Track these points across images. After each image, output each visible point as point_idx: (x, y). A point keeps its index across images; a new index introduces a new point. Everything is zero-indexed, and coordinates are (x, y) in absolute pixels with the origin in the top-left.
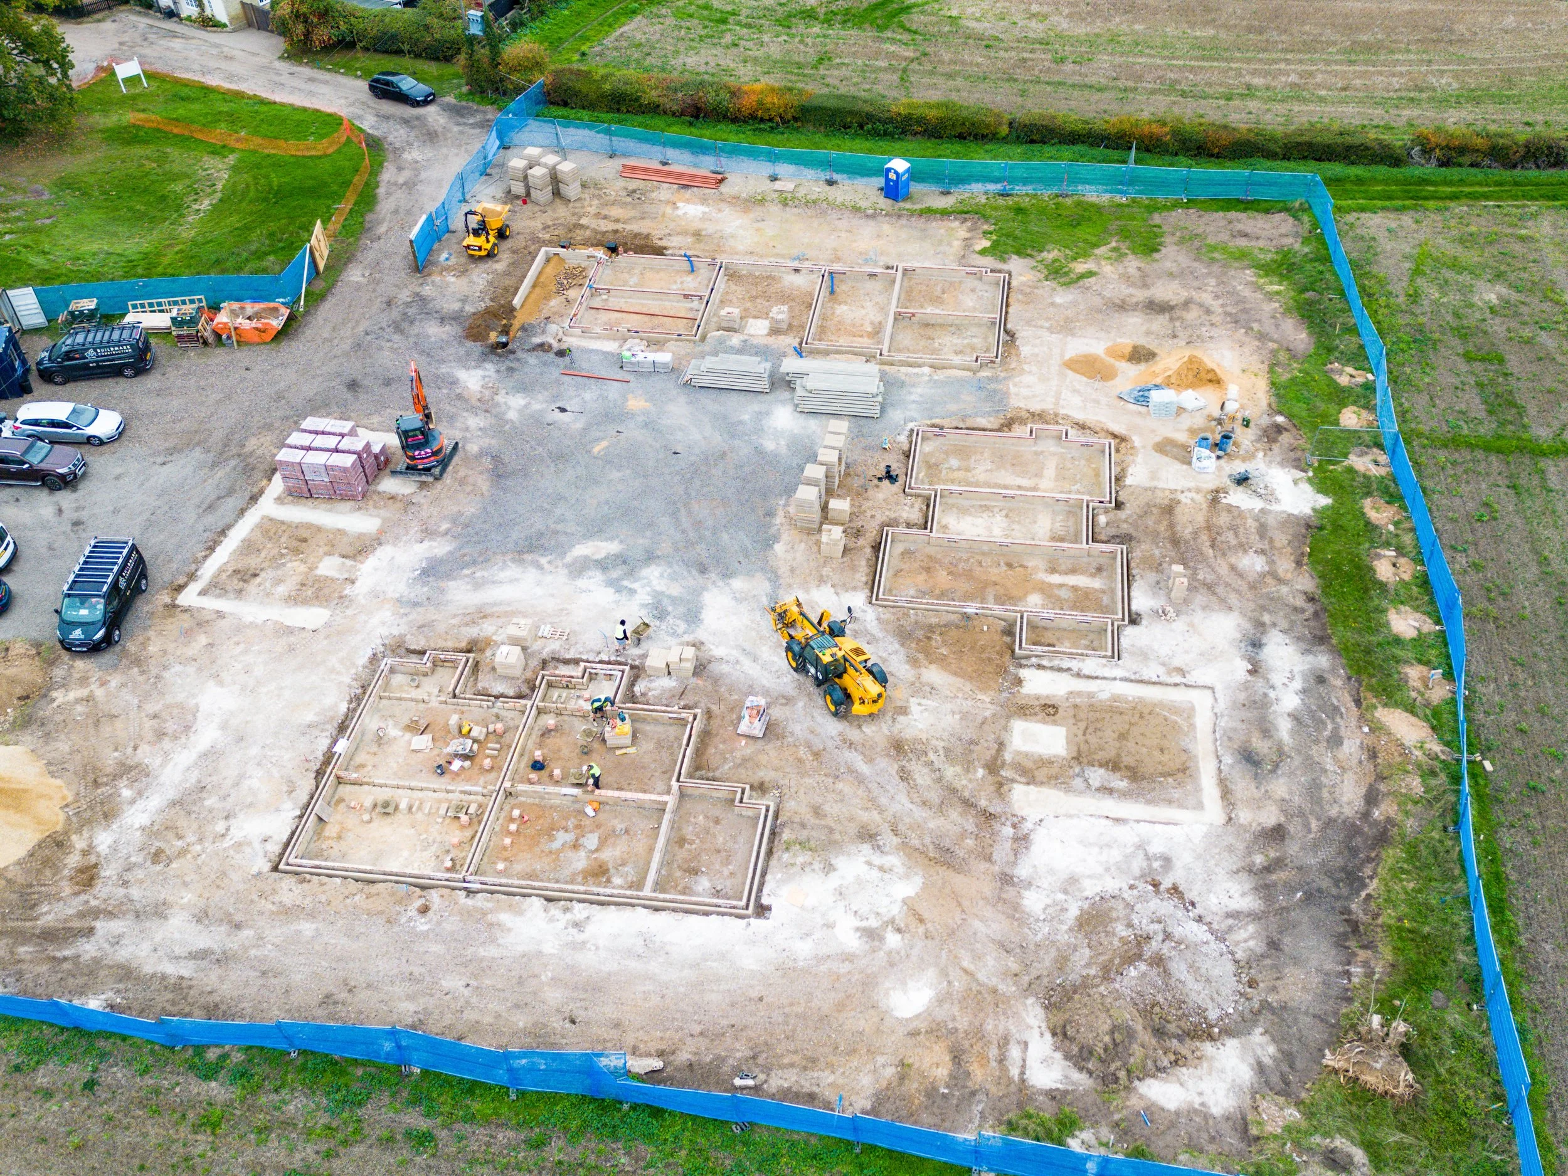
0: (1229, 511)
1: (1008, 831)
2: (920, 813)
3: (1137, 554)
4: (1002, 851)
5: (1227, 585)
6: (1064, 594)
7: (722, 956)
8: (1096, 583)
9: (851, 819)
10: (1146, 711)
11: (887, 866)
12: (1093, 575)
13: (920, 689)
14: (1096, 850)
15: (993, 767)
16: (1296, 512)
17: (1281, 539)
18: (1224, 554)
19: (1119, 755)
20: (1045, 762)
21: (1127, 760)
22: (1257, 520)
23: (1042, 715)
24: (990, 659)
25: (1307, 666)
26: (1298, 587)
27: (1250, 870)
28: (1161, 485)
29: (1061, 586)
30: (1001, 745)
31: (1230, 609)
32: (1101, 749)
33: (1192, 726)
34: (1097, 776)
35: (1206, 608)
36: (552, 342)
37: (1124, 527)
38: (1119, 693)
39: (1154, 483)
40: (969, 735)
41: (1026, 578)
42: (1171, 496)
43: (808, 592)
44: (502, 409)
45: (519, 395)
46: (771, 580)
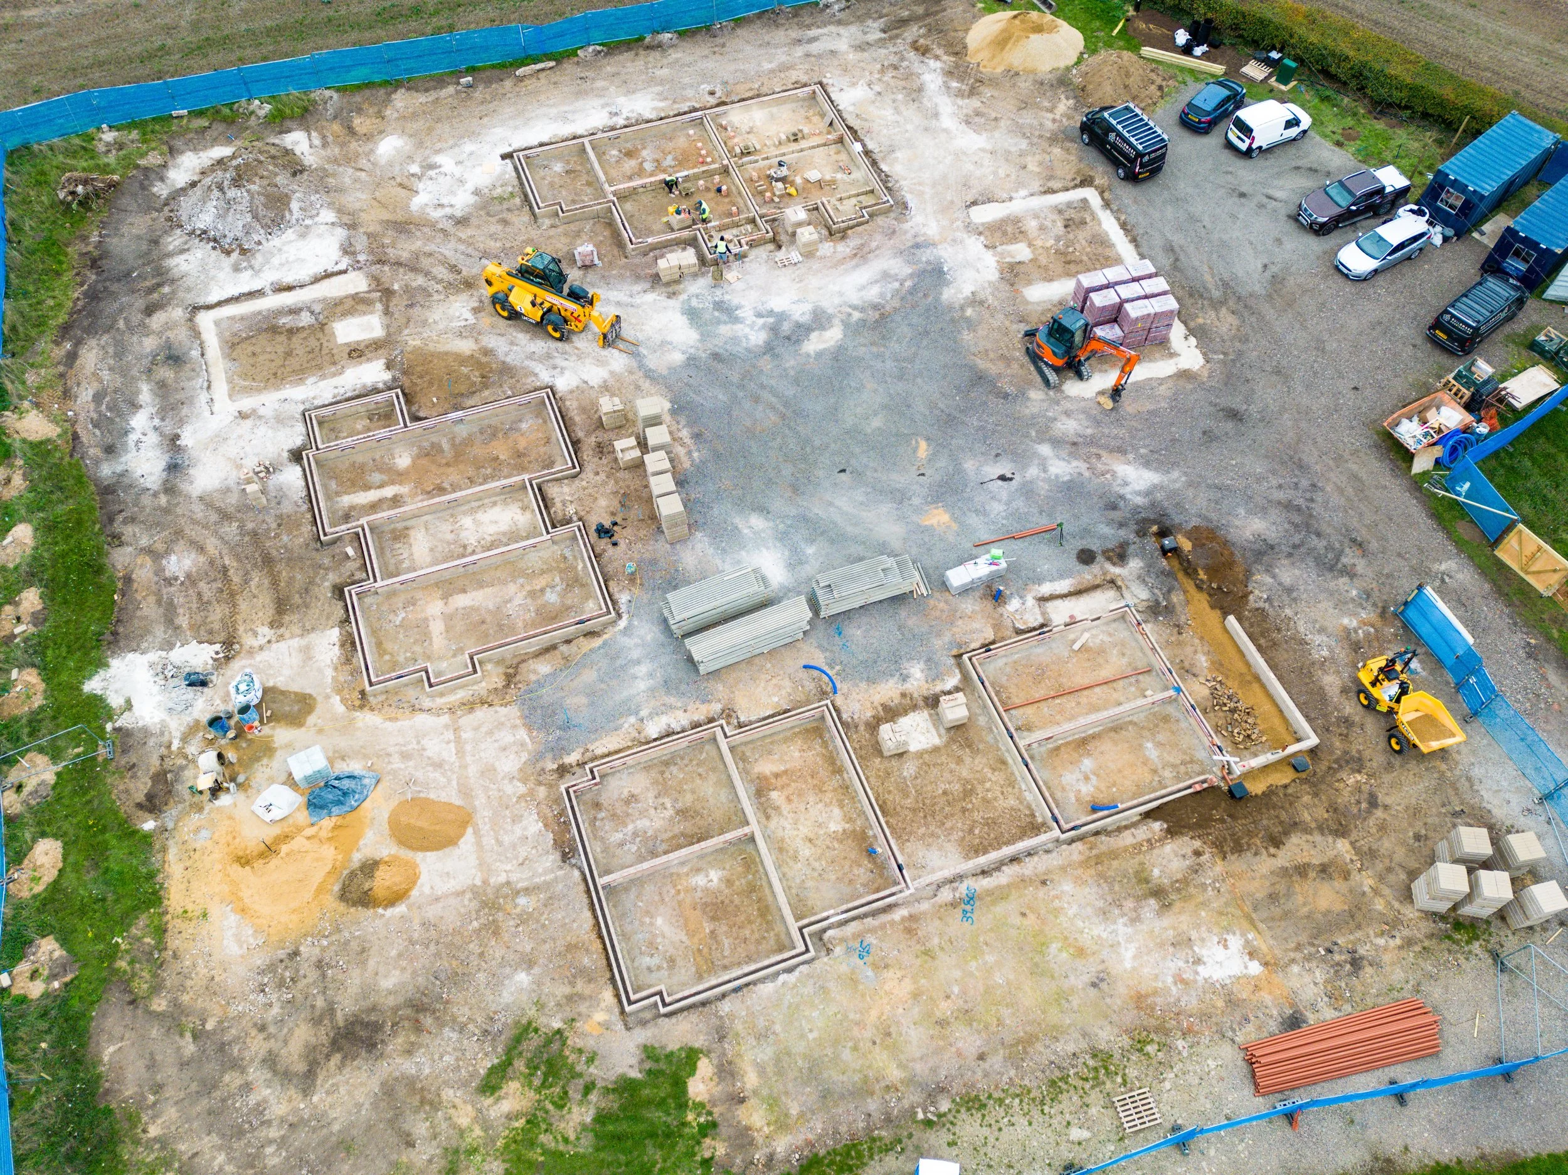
0: (211, 632)
1: (361, 257)
3: (307, 529)
5: (206, 527)
6: (377, 477)
8: (347, 500)
9: (479, 227)
10: (272, 380)
12: (352, 508)
13: (471, 332)
14: (292, 259)
15: (388, 294)
16: (130, 655)
17: (148, 609)
18: (212, 563)
19: (289, 339)
20: (347, 313)
21: (282, 338)
22: (177, 628)
23: (362, 347)
24: (421, 377)
25: (123, 459)
26: (130, 549)
27: (173, 281)
28: (295, 642)
29: (381, 486)
30: (387, 312)
31: (201, 499)
32: (304, 338)
33: (230, 381)
34: (305, 319)
35: (228, 490)
36: (1115, 570)
37: (326, 561)
38: (298, 385)
39: (303, 642)
40: (417, 310)
41: (418, 483)
42: (282, 630)
43: (613, 373)
44: (1063, 453)
45: (1065, 479)
46: (650, 371)
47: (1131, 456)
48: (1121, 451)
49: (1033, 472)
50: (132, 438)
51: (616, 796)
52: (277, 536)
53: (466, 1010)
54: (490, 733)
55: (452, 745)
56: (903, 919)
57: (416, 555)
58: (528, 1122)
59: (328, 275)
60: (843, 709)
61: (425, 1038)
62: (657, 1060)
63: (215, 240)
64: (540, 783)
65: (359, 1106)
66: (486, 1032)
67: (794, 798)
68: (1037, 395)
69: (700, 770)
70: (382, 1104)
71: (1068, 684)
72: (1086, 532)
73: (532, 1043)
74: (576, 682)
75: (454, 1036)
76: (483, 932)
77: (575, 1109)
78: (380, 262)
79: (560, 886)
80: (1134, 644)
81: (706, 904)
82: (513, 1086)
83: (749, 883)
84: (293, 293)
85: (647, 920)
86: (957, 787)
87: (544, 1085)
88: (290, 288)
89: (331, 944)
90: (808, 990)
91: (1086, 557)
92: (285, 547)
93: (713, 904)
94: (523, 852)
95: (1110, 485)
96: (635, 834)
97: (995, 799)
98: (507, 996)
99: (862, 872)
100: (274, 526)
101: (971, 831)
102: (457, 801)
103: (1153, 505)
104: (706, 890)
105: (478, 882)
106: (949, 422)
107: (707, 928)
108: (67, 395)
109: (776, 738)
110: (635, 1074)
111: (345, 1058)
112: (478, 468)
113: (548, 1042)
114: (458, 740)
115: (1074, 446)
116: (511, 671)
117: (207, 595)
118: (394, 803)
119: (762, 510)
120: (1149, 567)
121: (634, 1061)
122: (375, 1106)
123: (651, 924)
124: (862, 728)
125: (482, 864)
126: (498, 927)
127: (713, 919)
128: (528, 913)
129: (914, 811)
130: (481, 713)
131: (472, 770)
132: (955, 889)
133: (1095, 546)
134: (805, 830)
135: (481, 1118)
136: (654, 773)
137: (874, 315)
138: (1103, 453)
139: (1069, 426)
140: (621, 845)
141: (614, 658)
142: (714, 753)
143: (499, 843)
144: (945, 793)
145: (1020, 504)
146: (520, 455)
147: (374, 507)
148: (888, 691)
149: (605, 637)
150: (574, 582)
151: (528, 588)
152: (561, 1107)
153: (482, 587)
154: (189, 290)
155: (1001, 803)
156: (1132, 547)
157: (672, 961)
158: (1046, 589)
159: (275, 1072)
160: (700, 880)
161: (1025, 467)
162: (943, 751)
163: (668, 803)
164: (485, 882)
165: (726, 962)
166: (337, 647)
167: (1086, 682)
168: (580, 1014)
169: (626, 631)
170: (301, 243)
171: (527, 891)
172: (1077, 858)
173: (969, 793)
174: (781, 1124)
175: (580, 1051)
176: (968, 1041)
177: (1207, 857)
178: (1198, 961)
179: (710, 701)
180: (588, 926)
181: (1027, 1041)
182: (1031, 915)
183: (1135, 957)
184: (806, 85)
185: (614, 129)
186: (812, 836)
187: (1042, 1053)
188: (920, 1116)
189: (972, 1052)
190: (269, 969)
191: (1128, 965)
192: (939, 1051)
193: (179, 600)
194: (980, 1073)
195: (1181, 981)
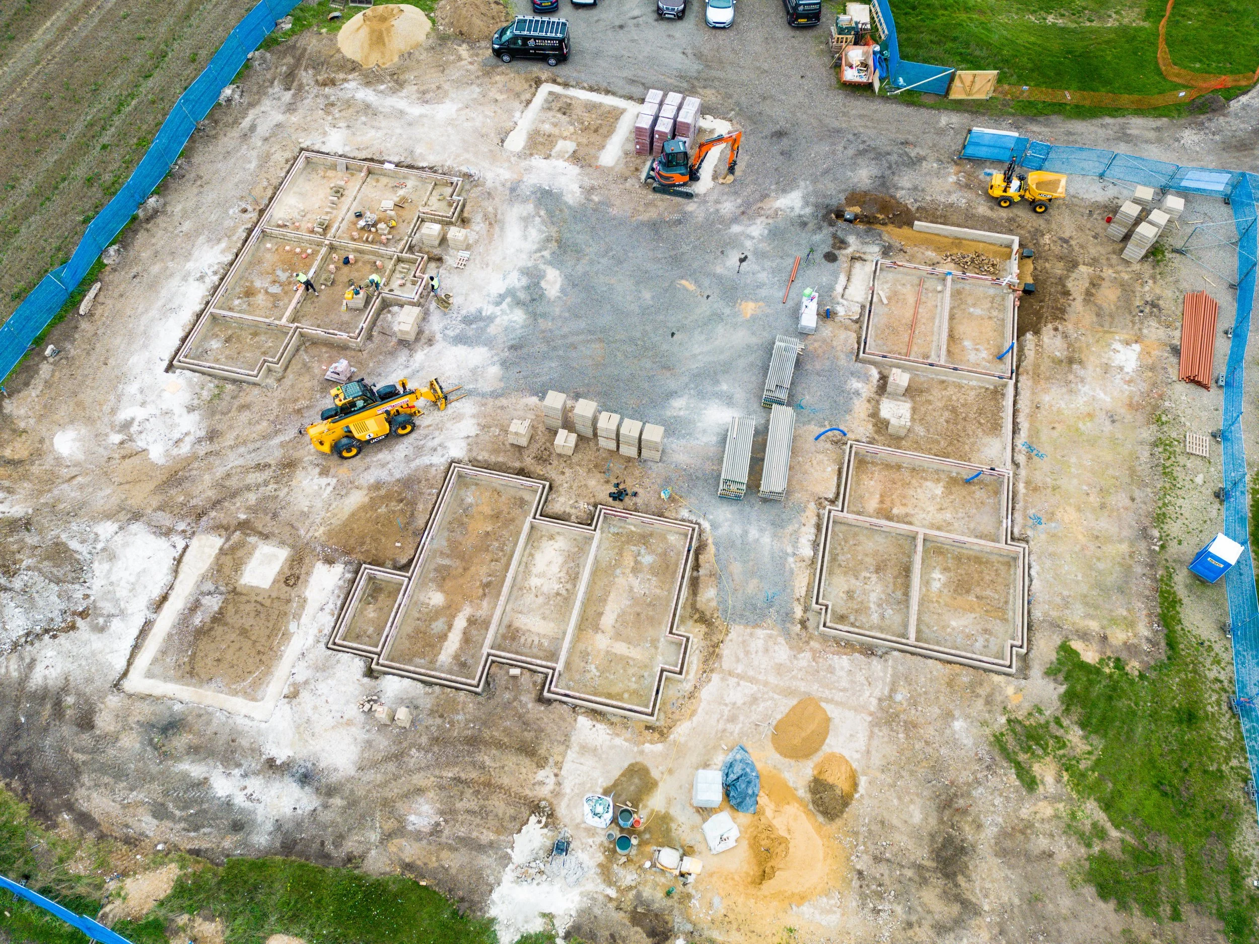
0: (514, 818)
1: (181, 526)
2: (220, 472)
3: (461, 697)
4: (165, 519)
5: (396, 778)
6: (438, 626)
8: (445, 658)
10: (264, 658)
11: (182, 445)
12: (456, 657)
13: (345, 487)
14: (132, 579)
15: (244, 526)
16: (495, 896)
17: (453, 861)
18: (441, 788)
19: (226, 624)
20: (238, 566)
21: (219, 630)
22: (491, 844)
23: (288, 573)
24: (362, 544)
25: (260, 819)
26: (373, 852)
27: (65, 689)
28: (571, 755)
29: (450, 627)
30: (266, 537)
31: (361, 769)
32: (236, 612)
33: (235, 693)
34: (213, 604)
35: (369, 744)
36: (849, 251)
37: (507, 695)
38: (289, 640)
39: (575, 747)
40: (284, 515)
41: (467, 597)
42: (551, 760)
43: (473, 416)
44: (746, 222)
45: (766, 232)
46: (492, 392)
47: (773, 194)
48: (765, 196)
49: (748, 244)
50: (239, 800)
51: (842, 602)
52: (452, 723)
53: (964, 774)
54: (747, 653)
55: (742, 682)
56: (1026, 488)
57: (542, 631)
58: (1067, 770)
59: (179, 561)
60: (858, 437)
61: (974, 810)
62: (1060, 671)
63: (47, 631)
64: (808, 642)
65: (1006, 878)
66: (988, 768)
67: (904, 501)
68: (691, 207)
69: (851, 543)
70: (1013, 861)
71: (907, 320)
72: (813, 247)
73: (1011, 743)
74: (736, 577)
75: (981, 790)
76: (911, 734)
77: (1070, 737)
78: (199, 516)
79: (900, 668)
80: (900, 276)
81: (955, 591)
82: (1037, 769)
83: (953, 558)
84: (171, 599)
85: (949, 630)
86: (947, 414)
87: (1045, 749)
88: (164, 598)
89: (864, 844)
90: (1048, 563)
91: (831, 257)
92: (468, 721)
93: (958, 586)
94: (860, 678)
95: (787, 216)
96: (880, 606)
97: (966, 400)
98: (968, 741)
99: (980, 494)
100: (439, 721)
102: (793, 702)
103: (816, 206)
104: (944, 585)
105: (870, 719)
107: (972, 598)
108: (132, 842)
110: (1062, 689)
111: (963, 874)
112: (487, 550)
113: (1013, 731)
114: (741, 677)
115: (745, 213)
116: (696, 616)
117: (473, 805)
118: (770, 746)
119: (671, 394)
120: (858, 235)
121: (1052, 685)
122: (1011, 867)
123: (953, 629)
124: (876, 437)
125: (856, 709)
126: (911, 722)
127: (968, 592)
128: (910, 698)
129: (951, 444)
130: (726, 650)
131: (773, 679)
132: (1020, 452)
133: (827, 250)
134: (932, 509)
135: (1054, 799)
136: (837, 571)
137: (553, 244)
138: (760, 205)
139: (728, 207)
140: (883, 617)
141: (732, 545)
142: (844, 528)
143: (844, 690)
144: (947, 422)
145: (768, 264)
146: (496, 516)
148: (861, 408)
149: (710, 541)
150: (644, 539)
151: (628, 571)
152: (1064, 746)
153: (605, 600)
154: (89, 680)
155: (970, 399)
156: (839, 233)
157: (986, 631)
158: (838, 289)
159: (951, 929)
160: (936, 586)
161: (742, 245)
162: (917, 406)
164: (871, 714)
165: (1002, 600)
166: (598, 725)
167: (912, 312)
168: (1003, 702)
169: (714, 526)
170: (119, 564)
171: (893, 690)
172: (1030, 383)
173: (954, 410)
174: (1131, 624)
175: (1030, 714)
176: (1120, 500)
177: (1060, 327)
178: (1121, 368)
179: (806, 507)
180: (939, 665)
181: (1132, 471)
182: (1056, 425)
183: (1105, 394)
184: (295, 159)
185: (216, 288)
186: (938, 507)
187: (1143, 469)
188: (1157, 548)
189: (1127, 502)
190: (863, 897)
191: (1108, 399)
192: (1120, 519)
193: (462, 832)
194: (1142, 506)
195: (1129, 382)
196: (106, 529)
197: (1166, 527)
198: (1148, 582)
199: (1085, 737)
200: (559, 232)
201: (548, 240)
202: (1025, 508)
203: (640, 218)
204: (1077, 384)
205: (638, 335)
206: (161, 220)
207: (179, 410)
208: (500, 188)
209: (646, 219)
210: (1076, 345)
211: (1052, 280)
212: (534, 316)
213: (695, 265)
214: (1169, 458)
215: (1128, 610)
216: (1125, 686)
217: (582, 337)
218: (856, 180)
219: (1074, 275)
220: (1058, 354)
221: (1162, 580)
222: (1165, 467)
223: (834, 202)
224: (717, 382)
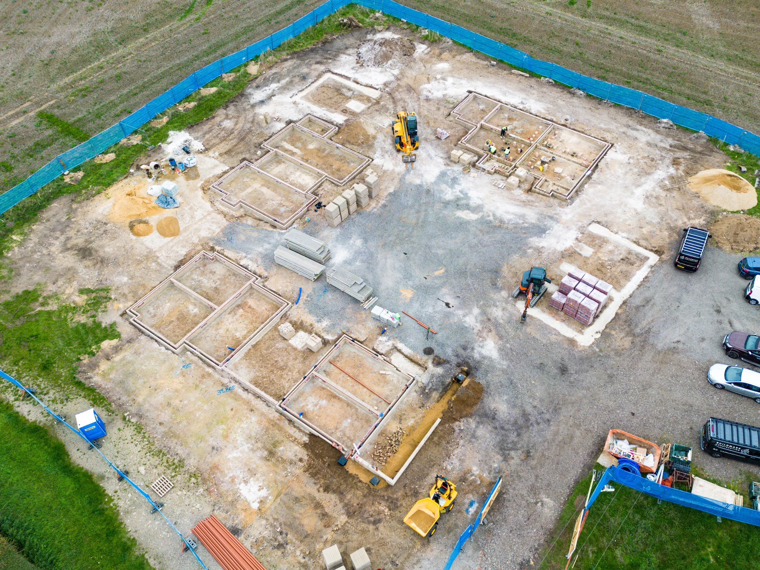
0: (208, 144)
1: (387, 89)
2: (409, 101)
4: (392, 85)
5: (245, 120)
6: (299, 145)
7: (486, 86)
8: (284, 144)
9: (430, 105)
10: (316, 101)
11: (427, 92)
13: (380, 129)
14: (369, 76)
15: (377, 103)
16: (187, 133)
17: (206, 127)
18: (233, 129)
19: (337, 95)
20: (360, 100)
21: (336, 93)
22: (204, 137)
23: (349, 111)
24: (349, 130)
25: (256, 91)
26: (225, 111)
27: (335, 60)
28: (217, 162)
29: (296, 147)
30: (369, 107)
31: (255, 113)
32: (340, 98)
33: (308, 94)
34: (348, 93)
36: (430, 365)
37: (252, 151)
38: (319, 107)
39: (218, 164)
40: (376, 113)
41: (305, 154)
42: (220, 157)
43: (393, 170)
44: (480, 318)
45: (466, 325)
46: (404, 179)
47: (500, 342)
48: (501, 338)
49: (460, 312)
50: (267, 88)
51: (212, 268)
52: (254, 136)
53: (106, 272)
54: (213, 222)
55: (202, 216)
56: (208, 372)
57: (274, 170)
58: (74, 307)
59: (371, 87)
60: (292, 310)
61: (92, 268)
62: (111, 328)
63: (359, 57)
64: (202, 245)
65: (62, 265)
66: (101, 281)
67: (243, 317)
68: (505, 294)
71: (361, 378)
72: (442, 345)
73: (104, 294)
74: (250, 233)
75: (96, 274)
76: (137, 261)
77: (84, 317)
78: (389, 93)
81: (182, 314)
82: (85, 297)
84: (356, 85)
85: (167, 301)
86: (282, 364)
87: (89, 305)
88: (357, 83)
89: (114, 230)
90: (162, 357)
91: (428, 351)
92: (251, 140)
93: (184, 316)
94: (172, 255)
95: (476, 342)
96: (199, 281)
97: (284, 379)
98: (117, 279)
99: (223, 351)
100: (257, 133)
101: (264, 378)
102: (181, 229)
103: (479, 362)
104: (188, 311)
105: (154, 250)
106: (462, 273)
107: (174, 319)
108: (270, 68)
109: (266, 299)
110: (103, 325)
111: (77, 254)
112: (324, 164)
113: (106, 298)
114: (205, 217)
115: (487, 320)
116: (244, 215)
117: (221, 135)
118: (171, 215)
119: (366, 241)
120: (441, 376)
121: (109, 322)
122: (64, 269)
125: (161, 247)
126: (140, 264)
127: (178, 319)
128: (150, 268)
129: (261, 355)
130: (220, 217)
132: (230, 382)
133: (436, 352)
134: (231, 327)
135: (70, 295)
137: (497, 223)
138: (494, 332)
139: (497, 313)
140: (193, 279)
141: (266, 237)
143: (172, 247)
144: (276, 361)
145: (438, 316)
147: (286, 151)
149: (275, 230)
150: (293, 211)
151: (282, 202)
152: (83, 312)
153: (273, 191)
154: (334, 65)
155: (283, 382)
156: (448, 365)
157: (155, 316)
158: (400, 346)
159: (65, 242)
160: (191, 307)
161: (460, 309)
162: (296, 352)
163: (218, 282)
164: (155, 252)
165: (162, 330)
166: (221, 172)
167: (366, 384)
168: (119, 300)
169: (281, 234)
170: (378, 73)
171: (159, 264)
172: (271, 416)
173: (282, 369)
174: (104, 375)
175: (106, 307)
176: (165, 416)
177: (301, 464)
178: (246, 482)
179: (266, 271)
180: (154, 285)
181: (175, 436)
182: (233, 412)
183: (235, 458)
184: (606, 141)
185: (515, 107)
186: (230, 330)
187: (172, 443)
188: (126, 414)
189: (161, 419)
190: (98, 221)
191: (230, 456)
192: (156, 409)
193: (214, 131)
194: (154, 426)
195: (233, 479)
196: (396, 72)
197: (133, 428)
198: (115, 398)
199: (79, 322)
200: (507, 228)
201: (501, 221)
202: (196, 364)
203: (505, 267)
204: (253, 445)
205: (412, 239)
206: (569, 96)
207: (445, 92)
208: (554, 212)
209: (503, 269)
210: (281, 466)
211: (343, 487)
212: (447, 204)
213: (453, 281)
214: (167, 462)
215: (111, 379)
216: (81, 350)
217: (423, 217)
218: (497, 399)
219: (340, 506)
220: (281, 448)
221: (110, 404)
222: (164, 454)
223: (479, 374)
224: (363, 261)
